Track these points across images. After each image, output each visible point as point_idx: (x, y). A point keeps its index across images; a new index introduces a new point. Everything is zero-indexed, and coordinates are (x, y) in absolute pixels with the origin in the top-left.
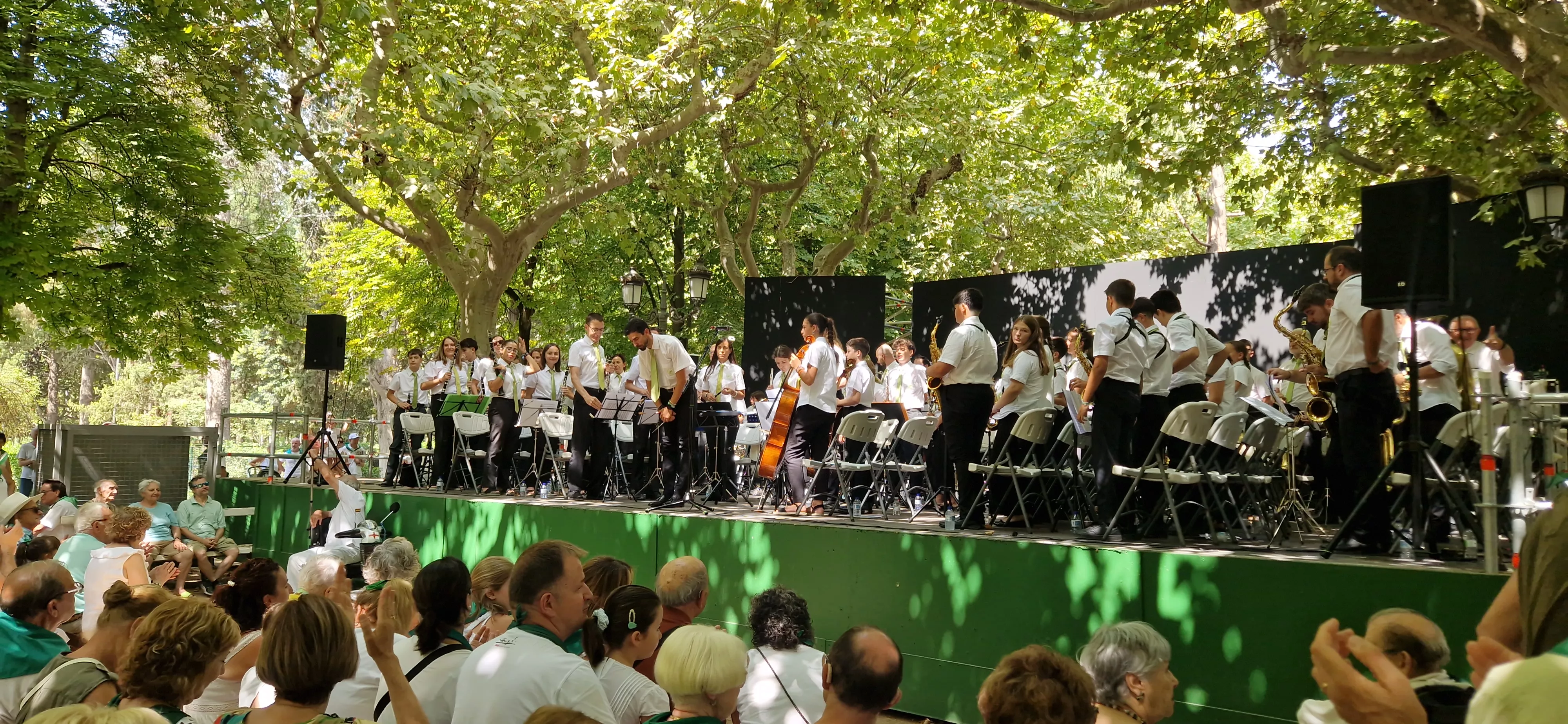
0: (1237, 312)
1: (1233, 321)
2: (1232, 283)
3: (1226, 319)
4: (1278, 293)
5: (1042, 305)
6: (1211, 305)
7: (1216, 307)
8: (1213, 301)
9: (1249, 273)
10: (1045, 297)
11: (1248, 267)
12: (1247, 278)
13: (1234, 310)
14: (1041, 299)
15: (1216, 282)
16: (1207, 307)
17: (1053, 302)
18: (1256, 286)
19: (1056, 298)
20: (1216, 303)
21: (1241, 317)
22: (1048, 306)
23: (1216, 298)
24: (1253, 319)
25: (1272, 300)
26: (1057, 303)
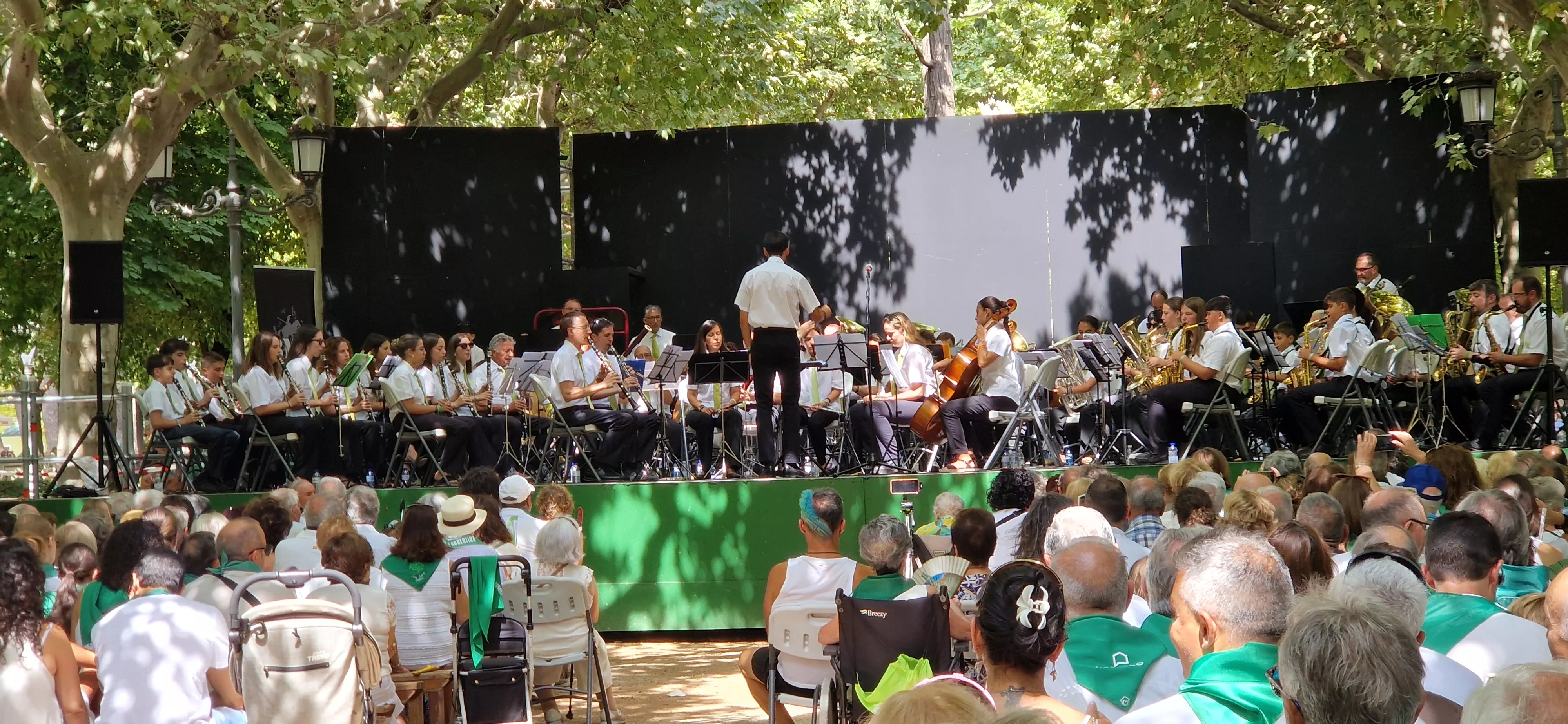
0: (1107, 214)
1: (1102, 228)
2: (1097, 172)
3: (1094, 225)
4: (1158, 191)
5: (819, 193)
6: (1071, 204)
7: (1078, 206)
8: (1072, 197)
9: (1117, 159)
10: (824, 181)
11: (1116, 150)
12: (1114, 166)
13: (1102, 212)
14: (817, 183)
15: (1075, 169)
16: (1066, 207)
17: (837, 189)
18: (1128, 178)
19: (841, 182)
20: (1077, 198)
21: (1113, 222)
22: (829, 196)
23: (1077, 193)
24: (1128, 226)
25: (1151, 200)
26: (844, 189)
